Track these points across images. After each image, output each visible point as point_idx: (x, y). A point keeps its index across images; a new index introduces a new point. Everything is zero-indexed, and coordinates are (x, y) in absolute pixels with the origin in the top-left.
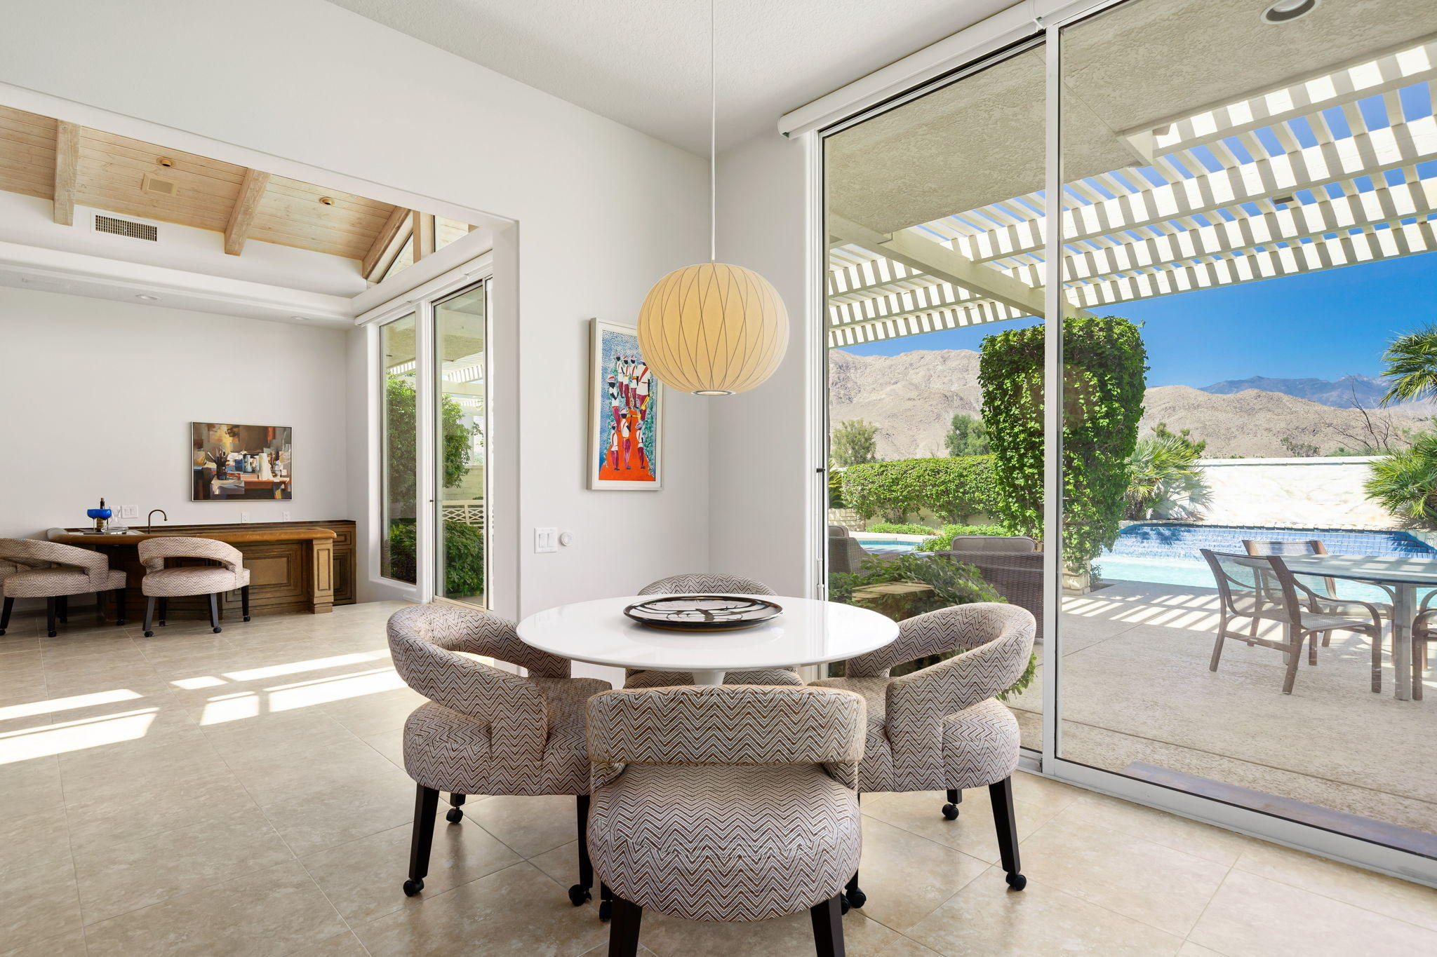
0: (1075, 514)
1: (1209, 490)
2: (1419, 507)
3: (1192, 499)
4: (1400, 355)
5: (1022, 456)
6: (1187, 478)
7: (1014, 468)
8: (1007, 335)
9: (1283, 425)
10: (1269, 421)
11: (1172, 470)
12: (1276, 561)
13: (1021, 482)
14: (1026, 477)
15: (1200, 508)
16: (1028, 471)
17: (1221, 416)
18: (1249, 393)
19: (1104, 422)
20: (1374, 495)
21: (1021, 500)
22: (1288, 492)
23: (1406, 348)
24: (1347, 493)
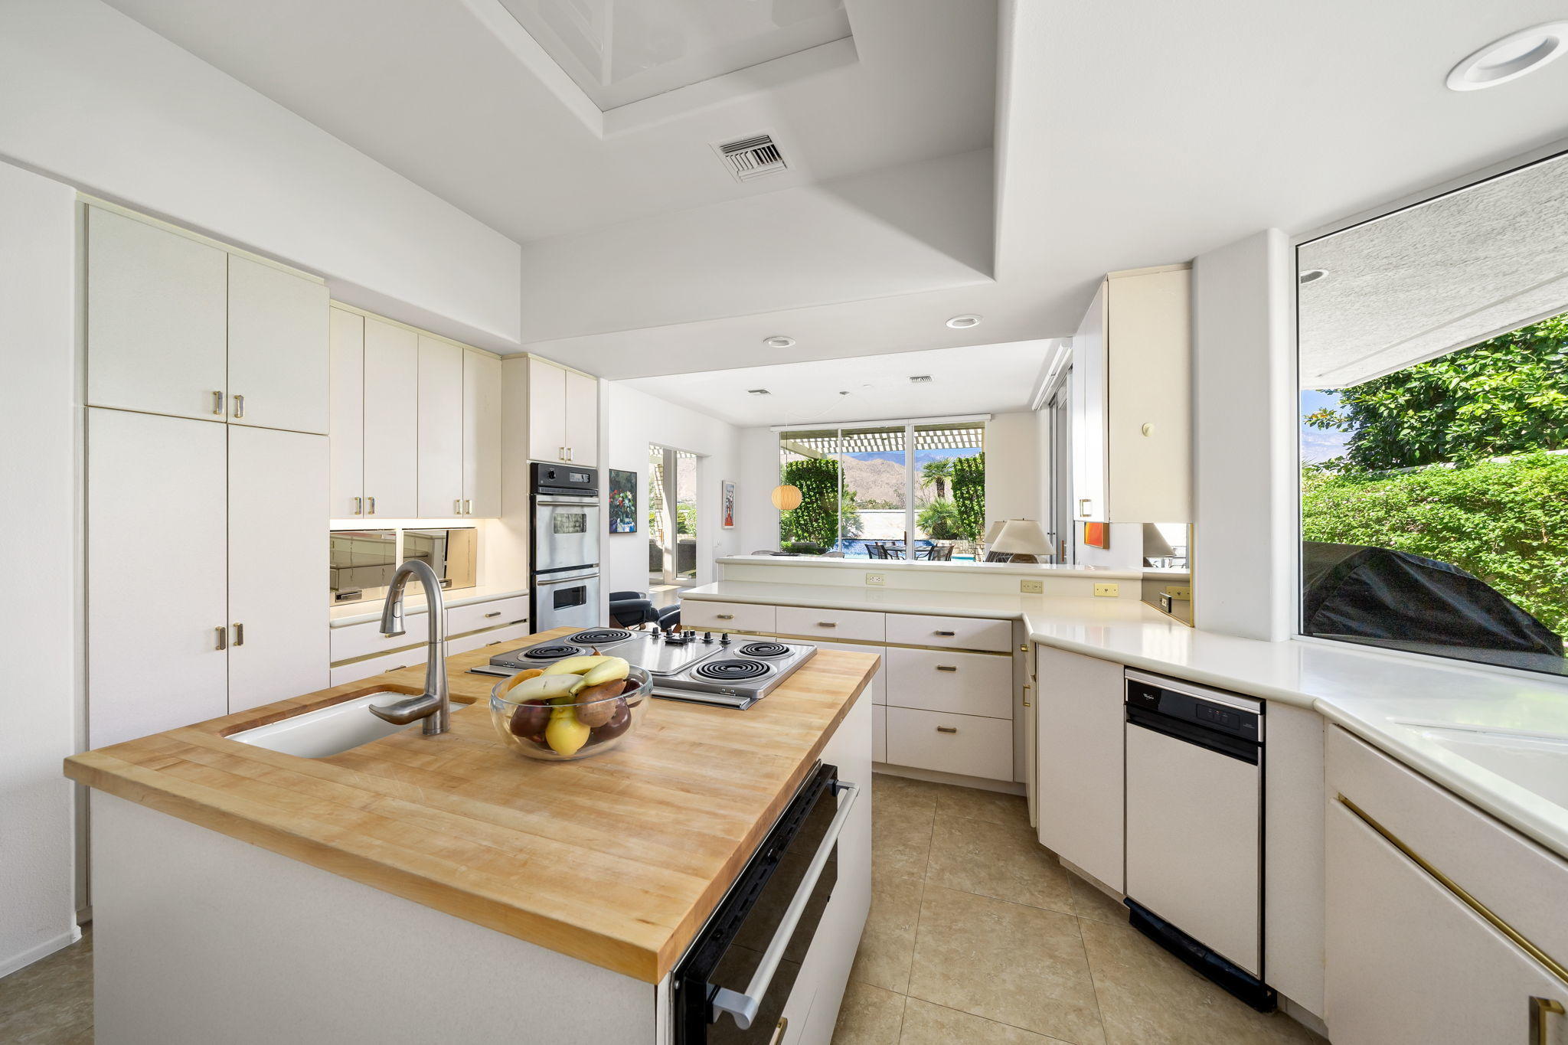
0: (822, 535)
1: (862, 524)
2: (931, 532)
3: (856, 528)
5: (803, 512)
6: (854, 518)
7: (800, 517)
8: (797, 463)
9: (895, 481)
10: (888, 478)
11: (849, 515)
12: (882, 547)
13: (802, 522)
14: (804, 520)
15: (860, 533)
16: (805, 518)
17: (864, 475)
18: (878, 461)
19: (832, 500)
20: (919, 525)
21: (802, 529)
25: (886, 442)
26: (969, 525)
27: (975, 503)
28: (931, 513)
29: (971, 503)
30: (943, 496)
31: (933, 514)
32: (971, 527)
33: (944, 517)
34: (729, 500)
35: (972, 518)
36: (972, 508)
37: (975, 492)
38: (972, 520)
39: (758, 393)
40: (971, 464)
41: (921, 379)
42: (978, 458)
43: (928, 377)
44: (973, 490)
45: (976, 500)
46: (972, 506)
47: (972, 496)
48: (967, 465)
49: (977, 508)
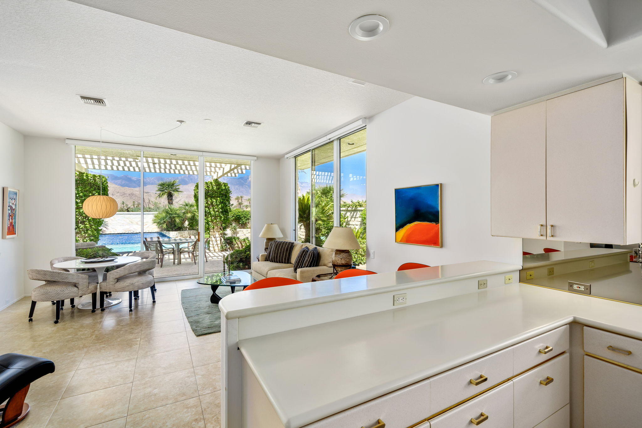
1: (108, 223)
2: (165, 226)
4: (159, 187)
12: (159, 242)
20: (155, 223)
22: (131, 222)
23: (161, 185)
24: (147, 222)
25: (157, 166)
26: (208, 223)
27: (211, 210)
28: (164, 215)
29: (209, 209)
30: (172, 204)
31: (166, 216)
32: (209, 225)
33: (174, 217)
34: (11, 207)
36: (210, 213)
37: (212, 203)
38: (210, 220)
39: (92, 101)
40: (210, 186)
41: (253, 124)
42: (212, 182)
43: (259, 124)
44: (210, 202)
45: (212, 208)
46: (210, 211)
47: (210, 205)
48: (206, 186)
49: (212, 213)
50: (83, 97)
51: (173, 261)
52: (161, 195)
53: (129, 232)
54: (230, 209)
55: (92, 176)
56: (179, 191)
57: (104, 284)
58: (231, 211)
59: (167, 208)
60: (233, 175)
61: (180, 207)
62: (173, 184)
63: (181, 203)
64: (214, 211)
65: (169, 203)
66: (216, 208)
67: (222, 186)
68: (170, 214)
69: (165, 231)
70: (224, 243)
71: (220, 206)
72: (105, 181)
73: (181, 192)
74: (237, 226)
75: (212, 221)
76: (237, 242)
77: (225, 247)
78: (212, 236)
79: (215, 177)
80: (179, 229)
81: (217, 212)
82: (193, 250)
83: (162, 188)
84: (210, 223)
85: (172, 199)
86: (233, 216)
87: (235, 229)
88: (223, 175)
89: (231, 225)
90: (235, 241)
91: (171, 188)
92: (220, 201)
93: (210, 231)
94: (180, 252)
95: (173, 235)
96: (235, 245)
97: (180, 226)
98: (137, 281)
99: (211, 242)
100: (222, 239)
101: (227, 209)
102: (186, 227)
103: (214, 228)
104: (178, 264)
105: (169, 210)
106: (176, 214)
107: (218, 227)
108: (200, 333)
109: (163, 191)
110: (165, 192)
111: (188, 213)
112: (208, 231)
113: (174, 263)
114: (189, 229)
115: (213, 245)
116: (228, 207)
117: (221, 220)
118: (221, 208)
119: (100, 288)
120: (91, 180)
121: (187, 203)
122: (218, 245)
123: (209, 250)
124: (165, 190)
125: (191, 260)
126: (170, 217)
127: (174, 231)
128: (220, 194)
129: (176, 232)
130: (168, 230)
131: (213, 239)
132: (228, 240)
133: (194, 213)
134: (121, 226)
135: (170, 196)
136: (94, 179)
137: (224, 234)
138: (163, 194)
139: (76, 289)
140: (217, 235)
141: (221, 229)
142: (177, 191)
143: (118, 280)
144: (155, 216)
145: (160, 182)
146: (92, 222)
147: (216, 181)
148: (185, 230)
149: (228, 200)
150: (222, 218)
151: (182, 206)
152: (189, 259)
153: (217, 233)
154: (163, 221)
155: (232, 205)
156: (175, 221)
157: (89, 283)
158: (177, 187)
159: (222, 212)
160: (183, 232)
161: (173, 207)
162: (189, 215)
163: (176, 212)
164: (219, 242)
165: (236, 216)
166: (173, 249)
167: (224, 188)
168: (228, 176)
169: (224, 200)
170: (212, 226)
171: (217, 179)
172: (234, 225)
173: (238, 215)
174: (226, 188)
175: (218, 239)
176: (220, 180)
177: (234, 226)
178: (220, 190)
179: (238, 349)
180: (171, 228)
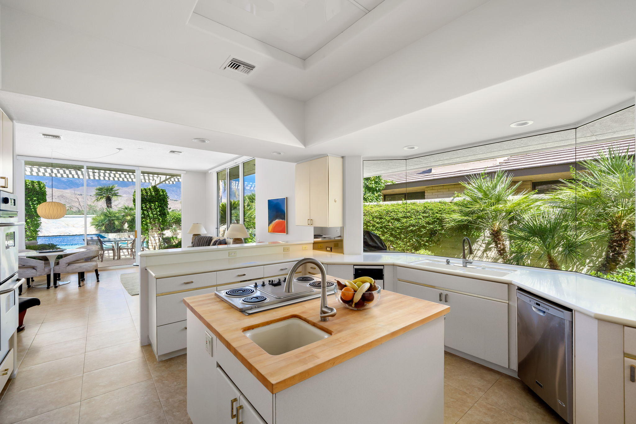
2: (103, 228)
4: (97, 191)
20: (92, 225)
22: (67, 225)
23: (99, 190)
25: (97, 174)
26: (146, 224)
27: (150, 213)
28: (102, 217)
29: (148, 212)
30: (111, 207)
31: (105, 219)
32: (147, 226)
33: (113, 220)
35: (148, 220)
36: (148, 216)
37: (150, 207)
38: (148, 222)
39: (51, 137)
40: (148, 192)
41: (176, 153)
42: (151, 188)
43: (181, 152)
44: (149, 206)
45: (151, 211)
46: (148, 214)
47: (148, 209)
48: (145, 192)
49: (151, 215)
50: (44, 135)
51: (113, 257)
52: (99, 200)
53: (65, 235)
54: (168, 212)
55: (30, 182)
56: (118, 196)
57: (57, 267)
58: (169, 214)
59: (105, 211)
60: (171, 182)
61: (119, 210)
62: (112, 189)
63: (120, 206)
64: (152, 213)
65: (108, 206)
66: (154, 211)
67: (160, 192)
68: (108, 217)
69: (104, 233)
70: (162, 241)
71: (158, 210)
72: (43, 187)
73: (120, 196)
74: (177, 228)
75: (151, 223)
76: (174, 241)
77: (164, 245)
78: (151, 236)
79: (153, 184)
80: (119, 230)
81: (155, 214)
82: (132, 247)
83: (101, 192)
84: (149, 224)
85: (111, 203)
86: (174, 219)
87: (175, 230)
88: (161, 183)
89: (172, 227)
90: (173, 240)
91: (110, 193)
92: (158, 205)
93: (148, 232)
94: (120, 249)
95: (112, 236)
96: (173, 243)
97: (119, 228)
98: (84, 266)
99: (150, 241)
100: (161, 238)
101: (165, 213)
102: (126, 230)
103: (152, 229)
104: (117, 259)
105: (108, 213)
106: (115, 216)
107: (156, 228)
108: (133, 294)
109: (101, 195)
110: (104, 196)
111: (127, 216)
112: (147, 232)
113: (114, 259)
114: (129, 231)
115: (152, 243)
116: (166, 210)
117: (159, 222)
118: (159, 212)
119: (54, 271)
120: (29, 185)
121: (126, 206)
122: (156, 244)
123: (148, 248)
124: (104, 195)
125: (130, 256)
126: (109, 220)
127: (113, 233)
128: (158, 199)
129: (115, 234)
130: (107, 231)
131: (152, 238)
132: (166, 239)
133: (134, 216)
134: (55, 228)
135: (109, 200)
136: (32, 185)
137: (162, 234)
138: (101, 198)
139: (34, 271)
140: (156, 235)
141: (159, 230)
142: (116, 195)
143: (69, 264)
144: (93, 219)
145: (98, 187)
146: (30, 224)
147: (155, 188)
148: (125, 232)
149: (165, 205)
150: (161, 220)
151: (121, 209)
152: (128, 255)
153: (156, 234)
154: (101, 224)
155: (170, 209)
156: (114, 223)
157: (45, 267)
158: (116, 192)
159: (160, 215)
160: (122, 233)
161: (111, 210)
162: (129, 218)
163: (115, 215)
164: (157, 241)
165: (177, 219)
166: (113, 247)
167: (162, 193)
168: (166, 183)
169: (162, 204)
170: (151, 227)
171: (155, 186)
172: (174, 226)
173: (178, 218)
174: (163, 194)
175: (157, 238)
176: (158, 186)
177: (175, 228)
178: (158, 195)
179: (146, 269)
180: (110, 230)
